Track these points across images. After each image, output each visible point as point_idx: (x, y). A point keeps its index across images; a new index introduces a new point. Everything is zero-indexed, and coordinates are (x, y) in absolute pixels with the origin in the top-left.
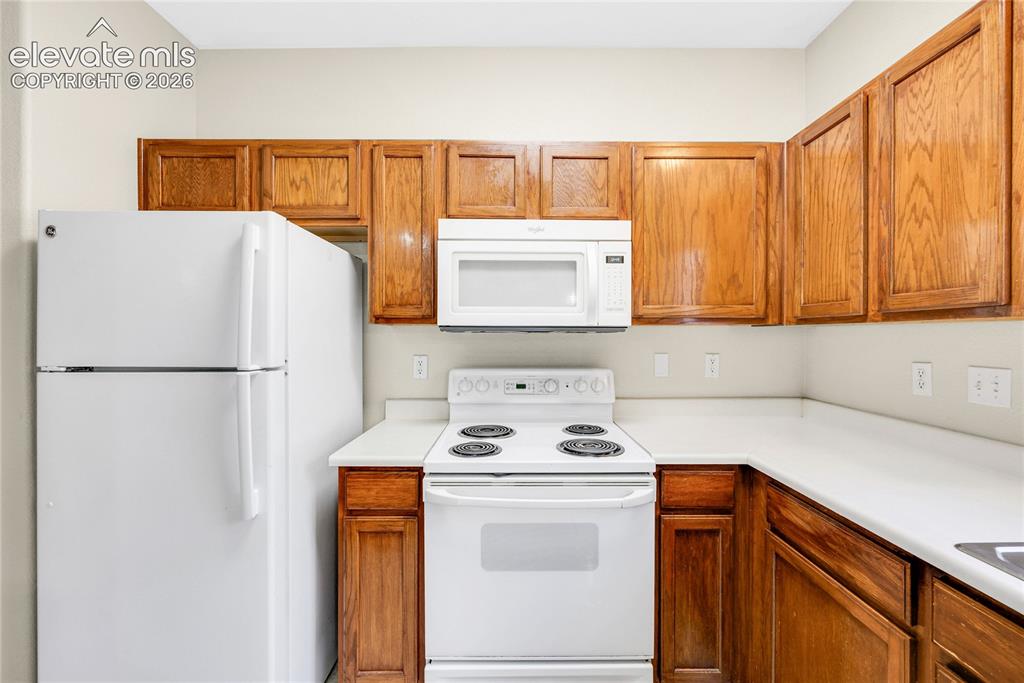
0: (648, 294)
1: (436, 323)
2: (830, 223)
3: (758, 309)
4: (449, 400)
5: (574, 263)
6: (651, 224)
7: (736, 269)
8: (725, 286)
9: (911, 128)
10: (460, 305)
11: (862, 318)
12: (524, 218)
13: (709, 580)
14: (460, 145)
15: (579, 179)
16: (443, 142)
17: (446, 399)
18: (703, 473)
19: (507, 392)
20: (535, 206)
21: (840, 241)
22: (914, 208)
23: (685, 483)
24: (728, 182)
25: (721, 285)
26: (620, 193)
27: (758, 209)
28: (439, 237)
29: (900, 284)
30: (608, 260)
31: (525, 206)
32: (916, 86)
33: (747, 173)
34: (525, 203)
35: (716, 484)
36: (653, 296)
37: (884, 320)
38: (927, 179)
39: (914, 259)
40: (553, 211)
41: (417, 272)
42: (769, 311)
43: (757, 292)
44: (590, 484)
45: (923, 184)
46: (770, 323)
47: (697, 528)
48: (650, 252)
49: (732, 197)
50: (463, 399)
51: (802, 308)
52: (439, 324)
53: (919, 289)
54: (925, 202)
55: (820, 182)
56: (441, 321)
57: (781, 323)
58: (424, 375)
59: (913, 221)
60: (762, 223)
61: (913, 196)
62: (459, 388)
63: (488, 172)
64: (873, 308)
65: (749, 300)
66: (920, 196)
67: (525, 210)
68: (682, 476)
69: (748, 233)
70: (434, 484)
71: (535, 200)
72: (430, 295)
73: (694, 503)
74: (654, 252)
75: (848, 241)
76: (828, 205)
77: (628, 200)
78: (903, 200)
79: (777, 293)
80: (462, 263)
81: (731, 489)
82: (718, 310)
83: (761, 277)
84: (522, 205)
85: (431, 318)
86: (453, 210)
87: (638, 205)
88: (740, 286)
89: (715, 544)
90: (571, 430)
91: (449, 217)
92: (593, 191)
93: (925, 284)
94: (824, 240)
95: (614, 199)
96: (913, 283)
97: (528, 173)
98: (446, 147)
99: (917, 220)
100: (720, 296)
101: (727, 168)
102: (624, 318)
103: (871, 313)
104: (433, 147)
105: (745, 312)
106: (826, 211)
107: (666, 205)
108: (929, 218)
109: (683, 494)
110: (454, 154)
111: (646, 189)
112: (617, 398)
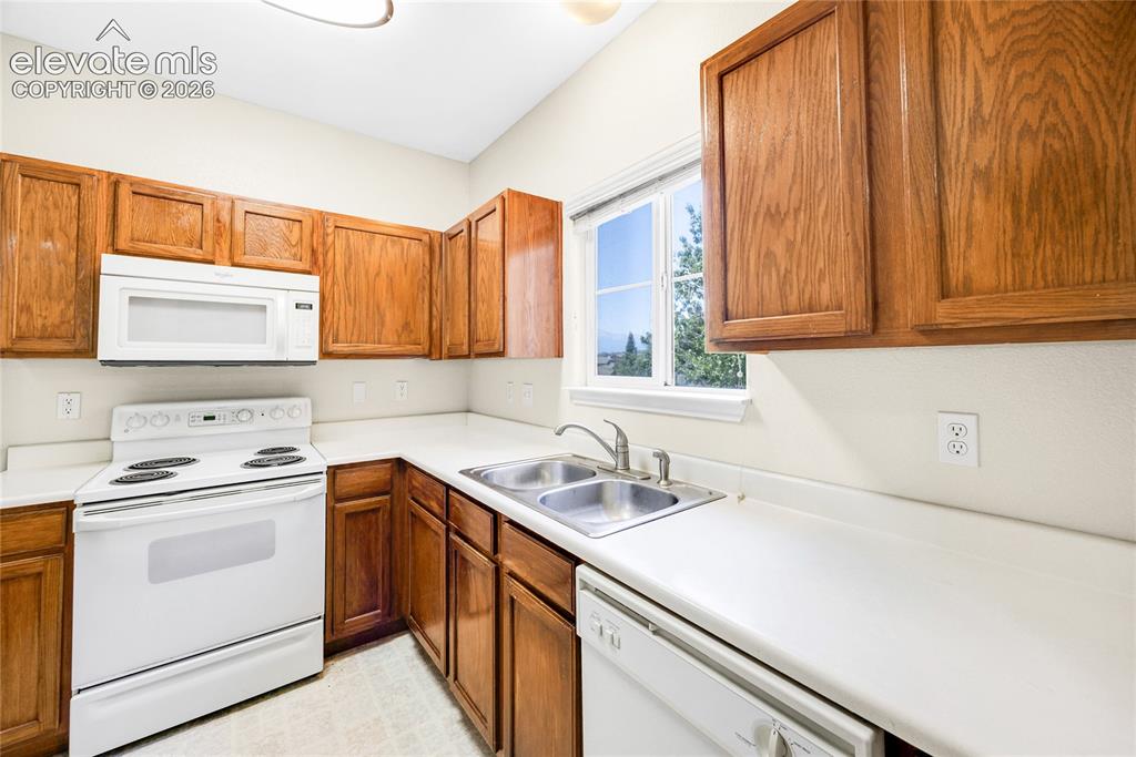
0: (338, 335)
1: (95, 357)
2: (458, 295)
3: (425, 346)
4: (113, 439)
5: (265, 307)
6: (341, 279)
7: (409, 319)
8: (400, 330)
9: (481, 249)
10: (129, 340)
12: (212, 263)
13: (373, 546)
14: (133, 182)
15: (273, 234)
16: (110, 174)
17: (109, 439)
19: (191, 424)
20: (226, 253)
22: (482, 294)
24: (403, 255)
25: (397, 330)
26: (313, 250)
27: (424, 277)
28: (102, 271)
29: (478, 337)
30: (297, 306)
31: (214, 250)
32: (483, 226)
33: (417, 251)
34: (214, 247)
35: (377, 474)
36: (341, 337)
39: (482, 323)
40: (245, 259)
41: (68, 304)
42: (433, 350)
43: (423, 335)
44: (268, 488)
45: (484, 282)
46: (434, 358)
47: (363, 509)
48: (340, 302)
49: (406, 265)
50: (131, 436)
51: (448, 348)
52: (99, 358)
53: (482, 341)
54: (485, 292)
55: (455, 267)
56: (103, 354)
57: (441, 359)
58: (75, 414)
60: (427, 287)
61: (481, 288)
62: (127, 424)
63: (169, 214)
65: (417, 342)
67: (214, 254)
69: (417, 293)
70: (87, 514)
71: (225, 247)
72: (87, 329)
73: (361, 491)
74: (343, 302)
75: (463, 308)
76: (457, 282)
77: (321, 258)
80: (133, 300)
81: (389, 477)
82: (395, 348)
83: (427, 325)
84: (210, 250)
85: (89, 350)
86: (122, 244)
87: (329, 263)
88: (411, 331)
89: (377, 519)
90: (261, 452)
91: (117, 252)
92: (286, 246)
93: (484, 339)
95: (307, 256)
96: (481, 337)
97: (218, 221)
98: (116, 182)
99: (482, 301)
100: (396, 338)
101: (402, 244)
102: (314, 355)
104: (95, 178)
105: (415, 350)
106: (457, 285)
107: (353, 267)
108: (485, 302)
109: (353, 485)
110: (124, 190)
111: (337, 251)
112: (313, 423)
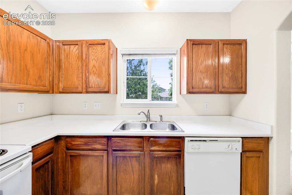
2: (72, 69)
3: (47, 88)
7: (41, 74)
8: (37, 79)
9: (93, 55)
11: (81, 93)
18: (44, 143)
21: (75, 74)
22: (93, 71)
23: (39, 149)
24: (38, 44)
25: (35, 79)
29: (90, 86)
32: (94, 47)
33: (44, 44)
35: (49, 146)
37: (86, 93)
38: (96, 67)
39: (93, 81)
42: (50, 89)
45: (95, 67)
46: (50, 93)
47: (43, 164)
49: (39, 50)
51: (62, 89)
53: (95, 88)
54: (96, 71)
55: (68, 57)
57: (53, 93)
59: (93, 74)
61: (93, 69)
64: (84, 90)
65: (45, 85)
66: (94, 69)
68: (38, 148)
69: (44, 64)
75: (77, 74)
76: (71, 64)
78: (91, 69)
79: (52, 84)
81: (53, 145)
82: (35, 88)
88: (42, 80)
89: (48, 165)
93: (96, 87)
94: (70, 73)
96: (93, 86)
99: (94, 74)
100: (35, 83)
101: (37, 39)
103: (83, 92)
105: (44, 89)
106: (70, 65)
108: (96, 74)
